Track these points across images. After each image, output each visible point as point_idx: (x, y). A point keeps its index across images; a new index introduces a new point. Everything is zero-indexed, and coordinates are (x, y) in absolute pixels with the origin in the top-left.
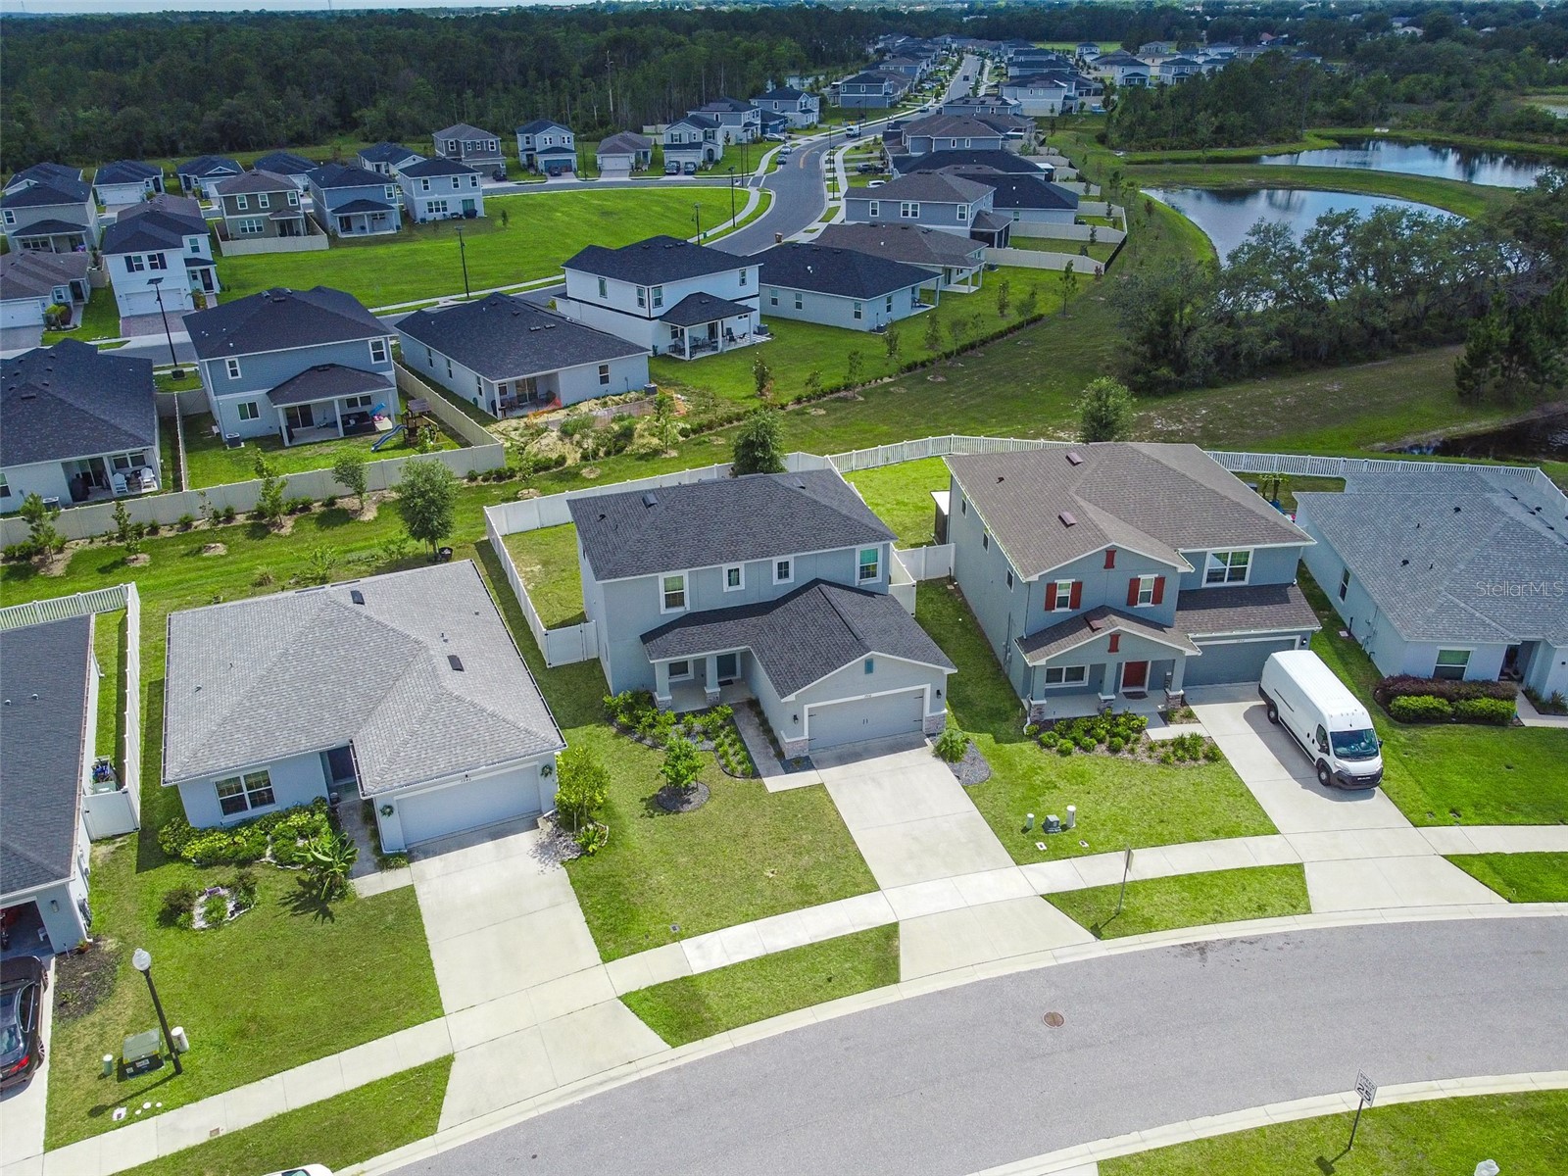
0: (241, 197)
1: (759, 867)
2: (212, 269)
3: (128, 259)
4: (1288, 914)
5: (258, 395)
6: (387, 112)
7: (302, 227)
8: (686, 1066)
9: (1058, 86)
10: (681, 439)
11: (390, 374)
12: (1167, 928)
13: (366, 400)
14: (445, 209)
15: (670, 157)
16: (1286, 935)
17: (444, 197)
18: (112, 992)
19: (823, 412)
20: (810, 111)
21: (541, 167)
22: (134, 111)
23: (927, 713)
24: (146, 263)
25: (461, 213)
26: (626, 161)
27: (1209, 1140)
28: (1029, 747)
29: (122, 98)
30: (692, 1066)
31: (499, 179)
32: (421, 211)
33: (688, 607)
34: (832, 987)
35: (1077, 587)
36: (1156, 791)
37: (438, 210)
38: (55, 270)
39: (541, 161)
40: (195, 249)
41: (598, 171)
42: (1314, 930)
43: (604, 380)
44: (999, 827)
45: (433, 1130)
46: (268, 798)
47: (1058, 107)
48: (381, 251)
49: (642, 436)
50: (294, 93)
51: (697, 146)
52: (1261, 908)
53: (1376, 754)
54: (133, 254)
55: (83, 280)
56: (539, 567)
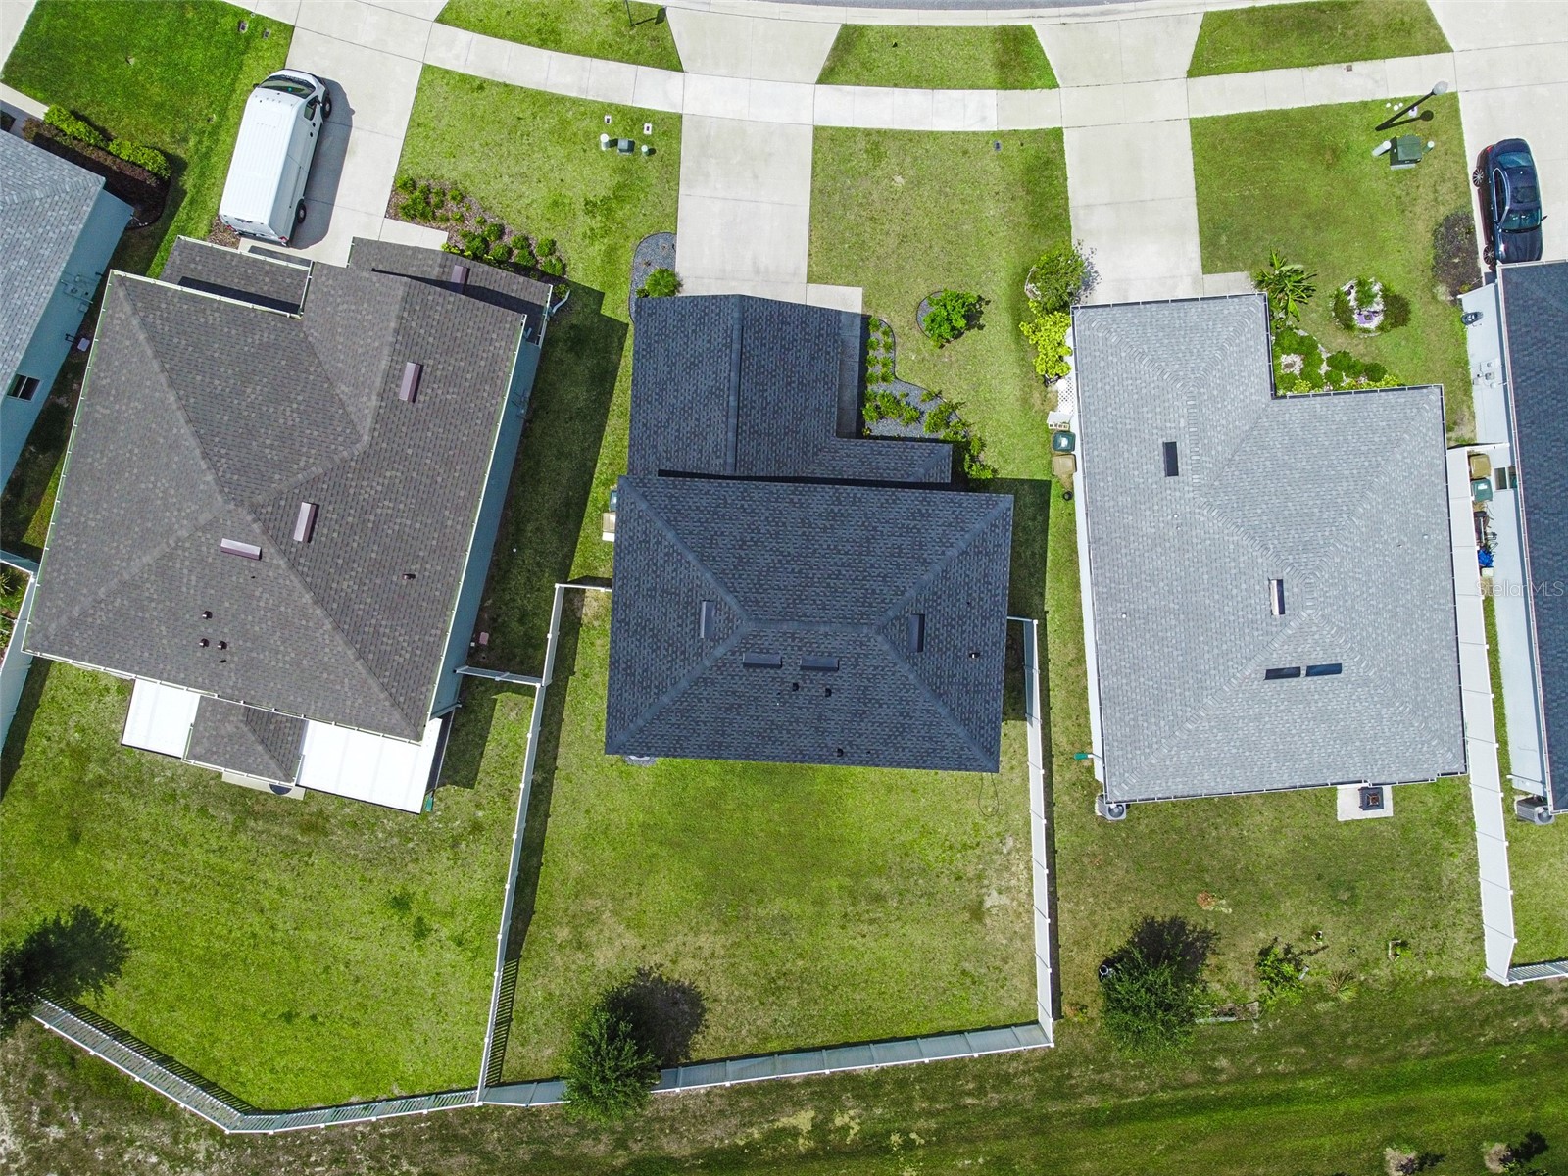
1: (905, 194)
8: (1027, 7)
28: (577, 273)
34: (894, 38)
36: (496, 161)
44: (671, 167)
45: (1207, 15)
56: (988, 904)
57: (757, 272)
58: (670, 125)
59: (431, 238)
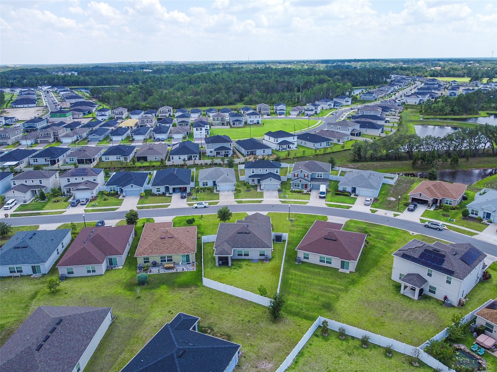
0: (216, 118)
2: (209, 131)
4: (303, 204)
5: (213, 150)
6: (250, 98)
7: (226, 124)
8: (238, 204)
9: (418, 97)
11: (232, 149)
12: (290, 204)
13: (228, 152)
14: (253, 122)
15: (306, 112)
17: (253, 120)
18: (192, 195)
20: (348, 101)
21: (278, 113)
22: (199, 97)
23: (278, 187)
24: (199, 129)
25: (256, 123)
26: (296, 113)
29: (197, 94)
31: (268, 116)
32: (248, 122)
33: (254, 173)
35: (298, 174)
36: (300, 196)
38: (185, 130)
39: (278, 112)
40: (207, 128)
41: (290, 114)
43: (264, 152)
46: (207, 185)
47: (418, 102)
48: (239, 129)
50: (231, 94)
51: (312, 110)
54: (197, 128)
55: (189, 132)
57: (269, 192)
58: (280, 198)
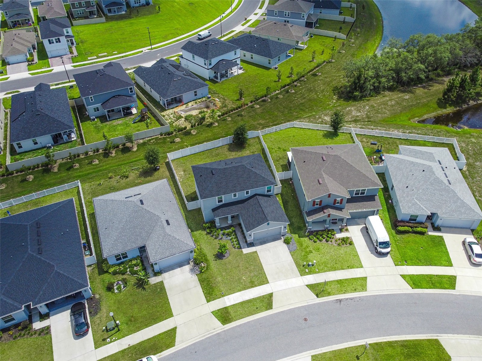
0: (76, 3)
1: (241, 276)
2: (73, 39)
3: (49, 40)
4: (362, 291)
5: (98, 105)
7: (96, 13)
8: (226, 330)
10: (218, 118)
11: (135, 96)
12: (333, 295)
14: (140, 3)
16: (360, 297)
18: (100, 309)
19: (259, 107)
23: (282, 231)
24: (54, 41)
25: (145, 3)
27: (335, 351)
28: (306, 239)
30: (227, 330)
32: (132, 4)
33: (223, 202)
34: (257, 310)
35: (321, 201)
36: (336, 254)
37: (138, 3)
40: (67, 32)
42: (366, 296)
43: (196, 95)
44: (298, 265)
45: (174, 345)
46: (126, 257)
49: (207, 119)
52: (355, 290)
53: (389, 247)
54: (50, 39)
55: (35, 43)
56: (183, 172)
57: (268, 250)
58: (303, 273)
59: (339, 236)
